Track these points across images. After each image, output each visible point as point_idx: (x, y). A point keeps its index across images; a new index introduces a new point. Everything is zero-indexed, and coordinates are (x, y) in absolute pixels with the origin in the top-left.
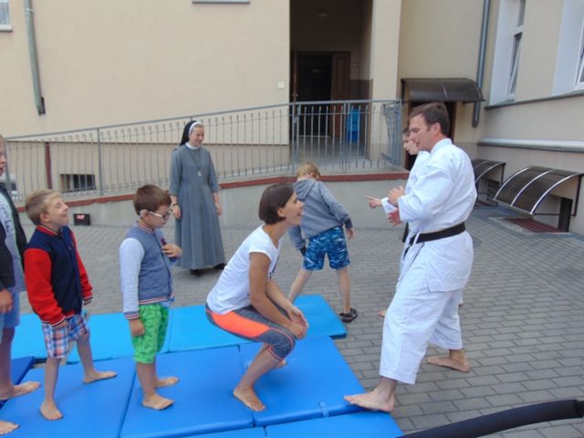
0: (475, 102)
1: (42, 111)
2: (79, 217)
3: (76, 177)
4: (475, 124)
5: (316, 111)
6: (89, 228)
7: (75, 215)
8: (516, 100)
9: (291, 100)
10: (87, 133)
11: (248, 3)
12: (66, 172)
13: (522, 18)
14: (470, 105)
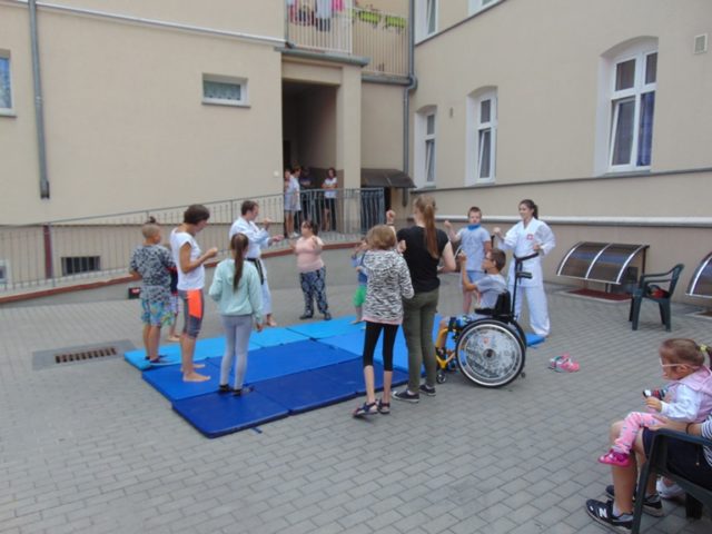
0: (404, 188)
1: (45, 195)
2: (134, 291)
3: (77, 259)
4: (405, 204)
7: (130, 290)
8: (438, 187)
10: (138, 216)
11: (247, 107)
12: (69, 255)
13: (430, 130)
14: (401, 191)
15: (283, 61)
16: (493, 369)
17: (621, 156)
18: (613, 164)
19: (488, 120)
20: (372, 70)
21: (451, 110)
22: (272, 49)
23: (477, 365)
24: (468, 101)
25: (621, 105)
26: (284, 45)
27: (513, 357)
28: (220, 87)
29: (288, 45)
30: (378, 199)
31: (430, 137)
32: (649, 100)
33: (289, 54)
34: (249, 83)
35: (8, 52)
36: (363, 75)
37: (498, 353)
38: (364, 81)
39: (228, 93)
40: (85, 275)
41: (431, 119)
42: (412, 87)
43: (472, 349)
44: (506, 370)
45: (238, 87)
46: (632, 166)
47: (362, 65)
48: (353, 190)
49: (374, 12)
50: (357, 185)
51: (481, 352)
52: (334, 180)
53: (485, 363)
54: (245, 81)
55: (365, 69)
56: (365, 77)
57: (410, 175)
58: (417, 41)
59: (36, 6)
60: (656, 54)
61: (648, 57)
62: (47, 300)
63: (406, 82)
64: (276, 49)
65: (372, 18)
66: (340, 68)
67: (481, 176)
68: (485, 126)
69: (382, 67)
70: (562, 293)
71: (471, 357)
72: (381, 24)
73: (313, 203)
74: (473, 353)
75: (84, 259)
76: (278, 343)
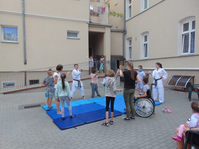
1: (25, 63)
3: (33, 81)
4: (123, 65)
8: (133, 60)
11: (79, 39)
12: (31, 79)
13: (130, 44)
14: (122, 61)
15: (89, 26)
16: (145, 112)
17: (186, 50)
18: (183, 53)
19: (147, 41)
20: (114, 28)
21: (136, 38)
22: (86, 23)
23: (140, 111)
24: (141, 36)
25: (185, 36)
26: (89, 22)
27: (151, 108)
28: (72, 34)
29: (90, 22)
30: (115, 63)
31: (130, 46)
32: (193, 34)
33: (91, 24)
34: (80, 32)
35: (17, 27)
36: (111, 30)
37: (146, 107)
38: (111, 31)
39: (74, 35)
40: (35, 85)
41: (130, 41)
42: (125, 33)
43: (139, 106)
44: (149, 112)
45: (76, 34)
46: (189, 53)
47: (111, 27)
48: (108, 61)
49: (114, 13)
50: (110, 60)
51: (141, 107)
52: (103, 59)
53: (142, 110)
54: (78, 32)
55: (112, 28)
56: (112, 30)
57: (125, 57)
58: (126, 20)
59: (24, 14)
60: (195, 21)
61: (193, 22)
62: (25, 91)
63: (123, 31)
64: (87, 23)
65: (114, 14)
66: (105, 28)
67: (145, 57)
68: (146, 43)
69: (117, 27)
70: (169, 90)
71: (139, 108)
72: (116, 15)
73: (97, 65)
74: (139, 107)
75: (34, 80)
76: (85, 104)
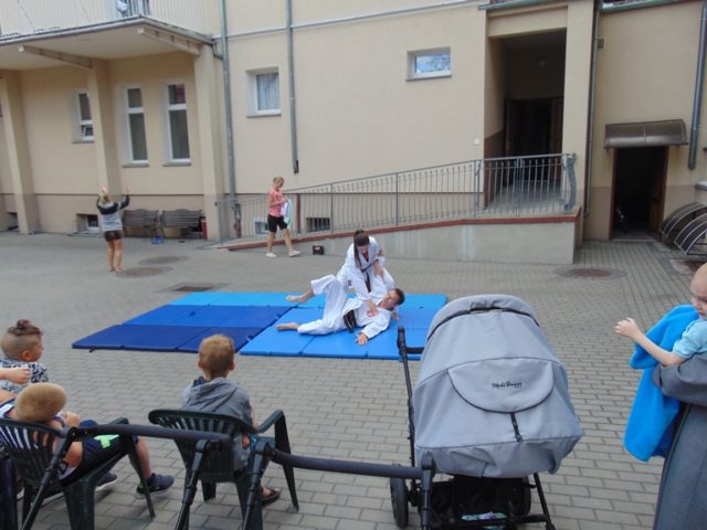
1: (296, 171)
3: (316, 219)
5: (533, 163)
6: (322, 257)
7: (314, 247)
9: (486, 156)
10: (324, 188)
11: (451, 77)
12: (311, 216)
14: (686, 148)
15: (488, 19)
22: (475, 9)
26: (487, 3)
33: (495, 10)
35: (277, 68)
54: (448, 50)
57: (701, 125)
59: (291, 28)
64: (480, 8)
66: (566, 7)
